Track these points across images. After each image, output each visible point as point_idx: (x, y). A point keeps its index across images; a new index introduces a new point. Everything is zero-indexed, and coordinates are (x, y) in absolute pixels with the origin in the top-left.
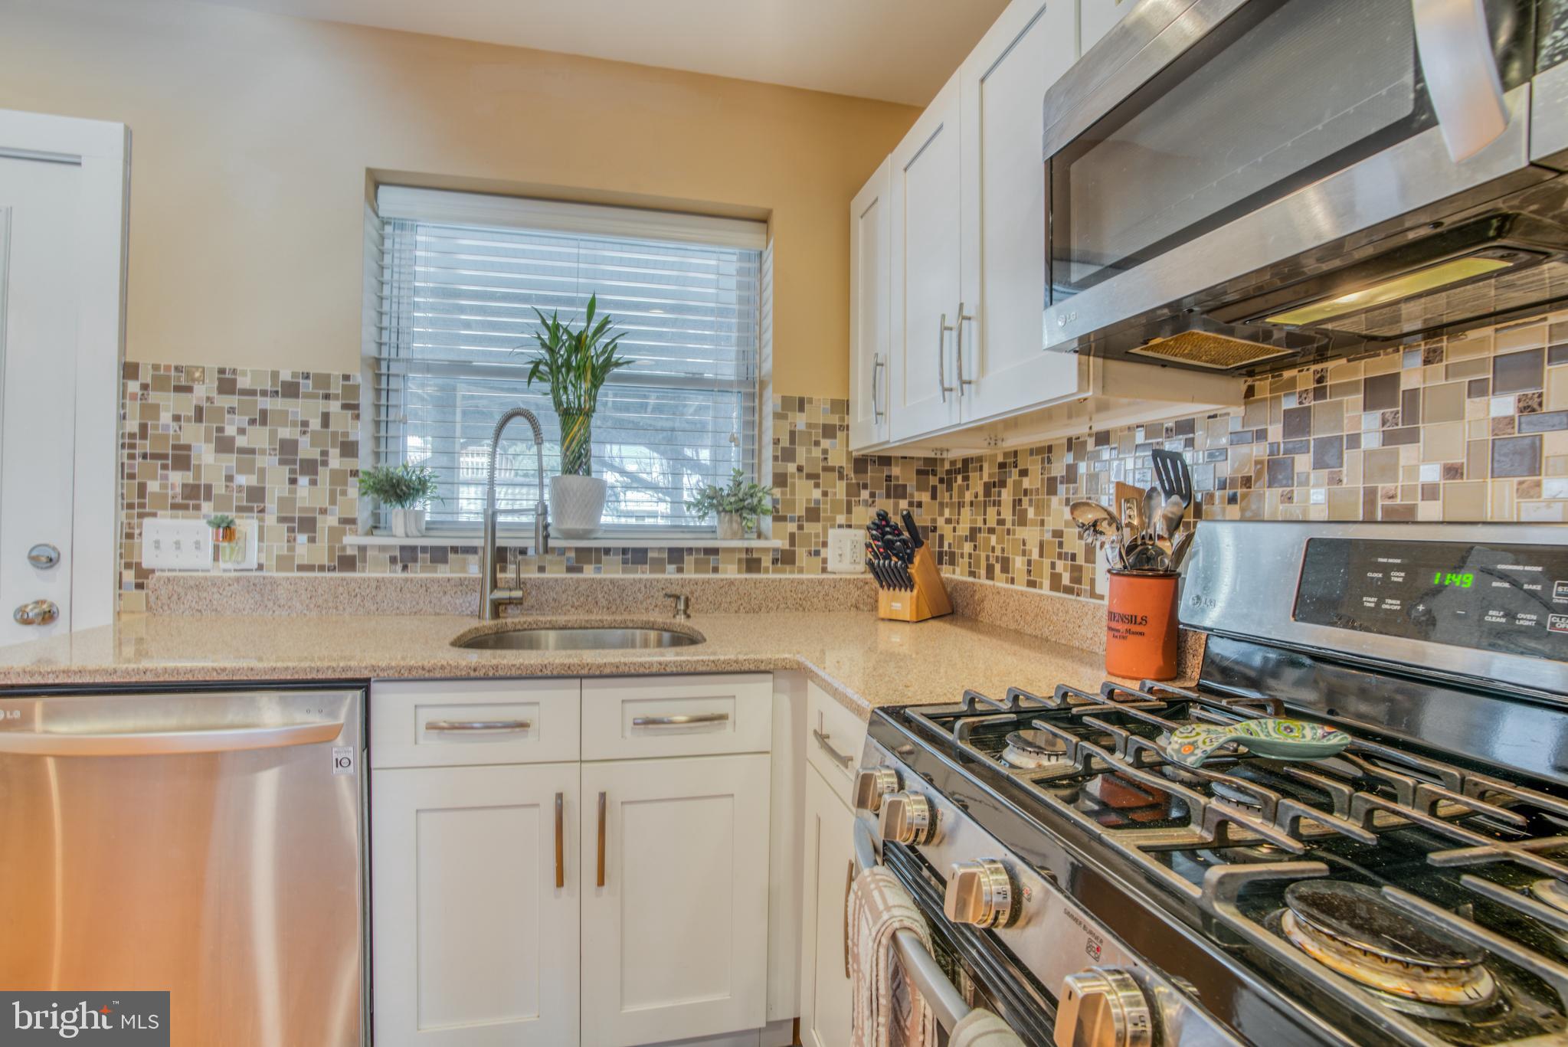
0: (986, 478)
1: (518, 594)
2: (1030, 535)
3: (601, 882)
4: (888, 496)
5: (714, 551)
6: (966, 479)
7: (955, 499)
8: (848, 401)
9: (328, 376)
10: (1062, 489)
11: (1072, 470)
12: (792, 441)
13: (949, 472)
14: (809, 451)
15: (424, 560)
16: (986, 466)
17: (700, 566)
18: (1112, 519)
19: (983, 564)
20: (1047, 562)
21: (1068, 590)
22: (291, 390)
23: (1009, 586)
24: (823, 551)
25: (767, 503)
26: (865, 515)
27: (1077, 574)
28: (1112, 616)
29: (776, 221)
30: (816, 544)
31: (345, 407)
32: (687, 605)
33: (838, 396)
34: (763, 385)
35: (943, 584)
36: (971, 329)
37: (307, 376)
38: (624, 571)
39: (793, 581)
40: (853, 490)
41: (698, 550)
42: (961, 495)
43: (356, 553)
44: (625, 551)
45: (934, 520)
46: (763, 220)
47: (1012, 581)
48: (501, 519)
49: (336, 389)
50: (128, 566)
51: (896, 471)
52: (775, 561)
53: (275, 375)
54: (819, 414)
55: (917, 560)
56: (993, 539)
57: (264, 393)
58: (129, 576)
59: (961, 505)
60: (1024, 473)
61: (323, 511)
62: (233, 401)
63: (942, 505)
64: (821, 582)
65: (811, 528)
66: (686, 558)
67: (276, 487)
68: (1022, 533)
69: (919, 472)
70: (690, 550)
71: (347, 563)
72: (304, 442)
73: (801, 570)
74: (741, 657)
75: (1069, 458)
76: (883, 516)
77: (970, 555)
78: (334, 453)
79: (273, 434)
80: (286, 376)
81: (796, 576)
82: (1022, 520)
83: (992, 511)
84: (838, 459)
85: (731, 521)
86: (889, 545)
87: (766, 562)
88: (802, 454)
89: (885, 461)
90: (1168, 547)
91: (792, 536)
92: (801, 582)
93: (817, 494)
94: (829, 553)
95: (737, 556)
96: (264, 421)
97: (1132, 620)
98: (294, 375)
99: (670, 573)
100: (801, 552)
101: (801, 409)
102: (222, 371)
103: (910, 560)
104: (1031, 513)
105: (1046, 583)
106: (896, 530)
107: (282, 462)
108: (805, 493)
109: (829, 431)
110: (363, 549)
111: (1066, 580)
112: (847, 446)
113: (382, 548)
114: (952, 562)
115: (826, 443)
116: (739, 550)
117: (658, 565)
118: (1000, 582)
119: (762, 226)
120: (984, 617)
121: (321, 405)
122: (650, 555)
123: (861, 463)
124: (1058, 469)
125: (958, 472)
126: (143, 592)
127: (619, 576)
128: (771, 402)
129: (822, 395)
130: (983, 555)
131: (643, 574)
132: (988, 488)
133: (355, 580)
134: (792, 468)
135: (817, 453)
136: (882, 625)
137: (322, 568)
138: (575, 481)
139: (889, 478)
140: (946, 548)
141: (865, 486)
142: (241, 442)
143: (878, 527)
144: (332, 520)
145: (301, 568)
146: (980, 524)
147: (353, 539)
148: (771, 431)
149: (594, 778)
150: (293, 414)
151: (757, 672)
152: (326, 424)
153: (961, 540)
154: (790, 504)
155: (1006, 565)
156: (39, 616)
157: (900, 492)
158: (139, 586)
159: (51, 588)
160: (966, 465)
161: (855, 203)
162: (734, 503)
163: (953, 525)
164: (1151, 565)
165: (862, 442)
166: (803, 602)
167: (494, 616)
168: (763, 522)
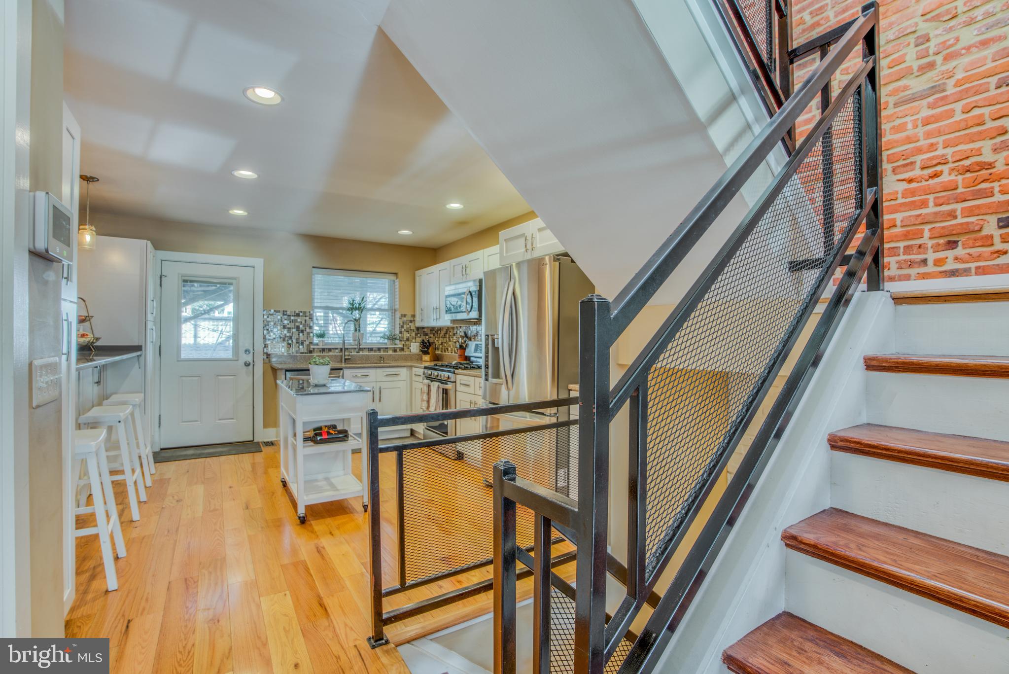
1: (350, 357)
2: (451, 343)
3: (380, 401)
4: (424, 336)
5: (387, 348)
8: (415, 315)
9: (306, 312)
10: (455, 335)
12: (403, 324)
15: (327, 351)
17: (384, 351)
18: (458, 341)
20: (453, 348)
21: (456, 353)
22: (298, 315)
25: (398, 338)
26: (419, 340)
27: (456, 350)
28: (458, 355)
29: (399, 275)
30: (409, 346)
31: (310, 318)
32: (383, 359)
33: (413, 314)
34: (395, 310)
35: (436, 354)
36: (438, 310)
37: (301, 312)
38: (368, 352)
39: (404, 354)
40: (416, 334)
41: (384, 348)
42: (439, 335)
43: (312, 349)
44: (368, 348)
45: (434, 341)
46: (396, 274)
47: (449, 352)
48: (346, 342)
49: (308, 314)
50: (265, 353)
51: (425, 330)
52: (400, 350)
53: (295, 312)
54: (409, 318)
55: (430, 349)
57: (292, 316)
58: (265, 355)
59: (439, 337)
60: (450, 332)
61: (305, 341)
62: (286, 317)
63: (435, 337)
64: (410, 354)
65: (407, 343)
66: (381, 349)
67: (295, 336)
69: (430, 330)
71: (311, 352)
72: (301, 326)
73: (405, 352)
74: (403, 364)
75: (456, 330)
76: (423, 340)
77: (441, 348)
78: (307, 328)
79: (295, 324)
80: (297, 312)
82: (450, 341)
84: (413, 328)
85: (390, 342)
86: (425, 346)
87: (398, 350)
88: (405, 326)
89: (423, 328)
90: (465, 346)
91: (403, 344)
92: (406, 354)
93: (408, 335)
94: (411, 348)
95: (392, 349)
96: (293, 322)
97: (460, 355)
98: (299, 312)
99: (377, 353)
100: (405, 348)
101: (405, 317)
102: (284, 311)
103: (428, 349)
104: (451, 339)
105: (453, 352)
106: (426, 343)
107: (297, 330)
108: (406, 335)
109: (411, 321)
110: (314, 349)
112: (415, 325)
113: (318, 349)
114: (437, 350)
115: (410, 324)
117: (375, 351)
118: (447, 353)
120: (444, 360)
121: (304, 318)
122: (374, 349)
123: (418, 329)
124: (455, 332)
125: (438, 332)
128: (398, 315)
129: (409, 313)
130: (443, 348)
131: (372, 353)
133: (313, 355)
134: (403, 330)
135: (408, 326)
136: (422, 362)
137: (305, 353)
138: (357, 333)
139: (424, 332)
140: (436, 347)
141: (419, 333)
142: (288, 326)
143: (422, 342)
144: (307, 343)
145: (301, 353)
146: (443, 342)
147: (312, 347)
148: (398, 321)
149: (378, 385)
150: (299, 320)
151: (404, 367)
152: (305, 322)
153: (439, 345)
154: (403, 338)
155: (447, 349)
156: (247, 364)
157: (426, 335)
158: (267, 358)
159: (249, 358)
160: (440, 329)
161: (416, 272)
162: (392, 338)
163: (438, 342)
164: (463, 348)
165: (418, 324)
166: (407, 358)
167: (345, 361)
168: (397, 342)
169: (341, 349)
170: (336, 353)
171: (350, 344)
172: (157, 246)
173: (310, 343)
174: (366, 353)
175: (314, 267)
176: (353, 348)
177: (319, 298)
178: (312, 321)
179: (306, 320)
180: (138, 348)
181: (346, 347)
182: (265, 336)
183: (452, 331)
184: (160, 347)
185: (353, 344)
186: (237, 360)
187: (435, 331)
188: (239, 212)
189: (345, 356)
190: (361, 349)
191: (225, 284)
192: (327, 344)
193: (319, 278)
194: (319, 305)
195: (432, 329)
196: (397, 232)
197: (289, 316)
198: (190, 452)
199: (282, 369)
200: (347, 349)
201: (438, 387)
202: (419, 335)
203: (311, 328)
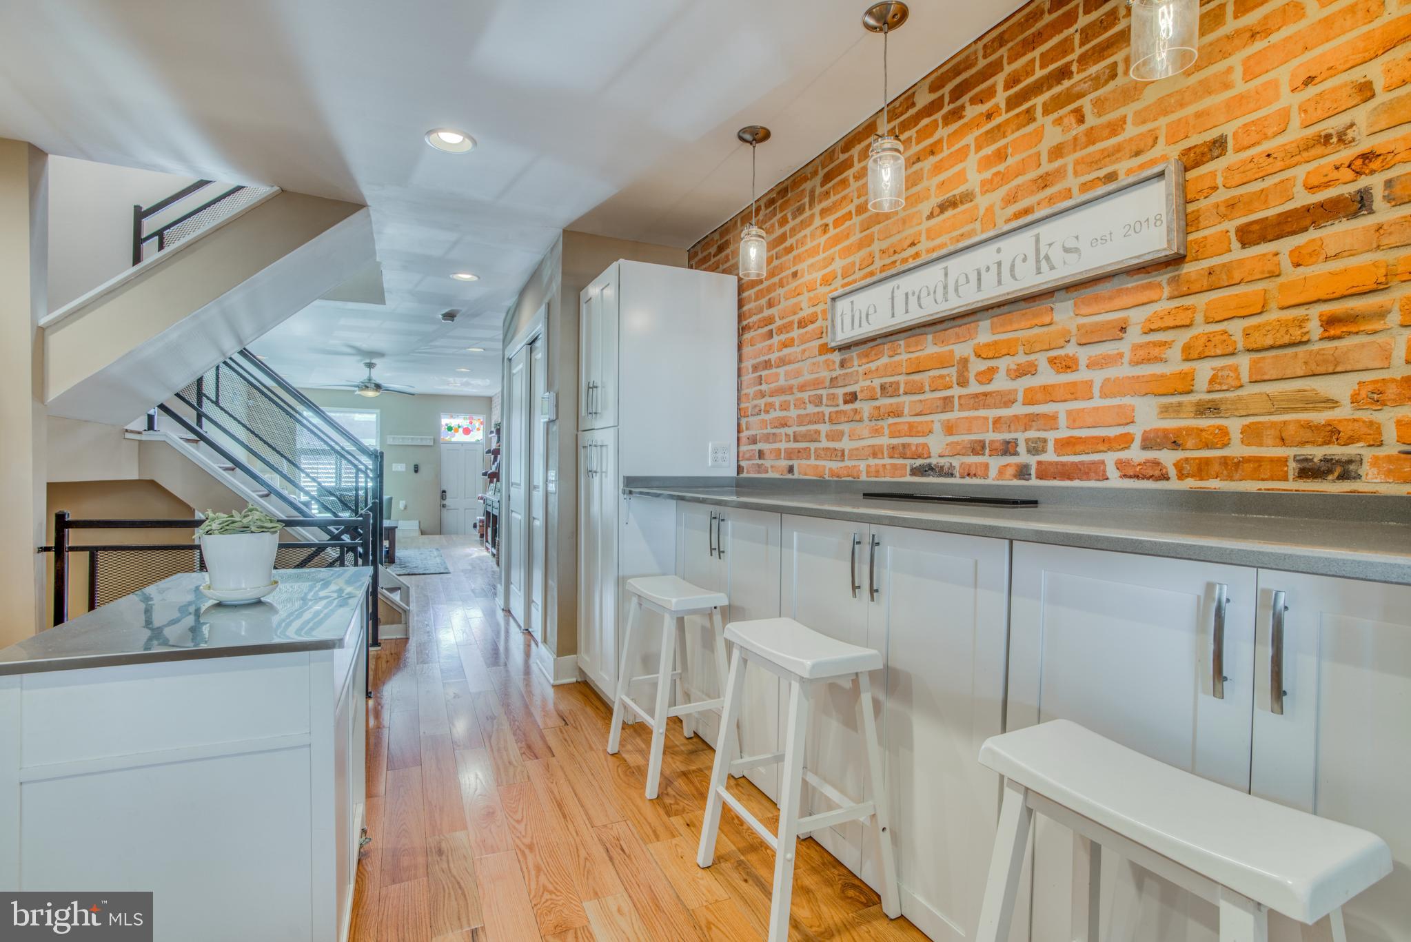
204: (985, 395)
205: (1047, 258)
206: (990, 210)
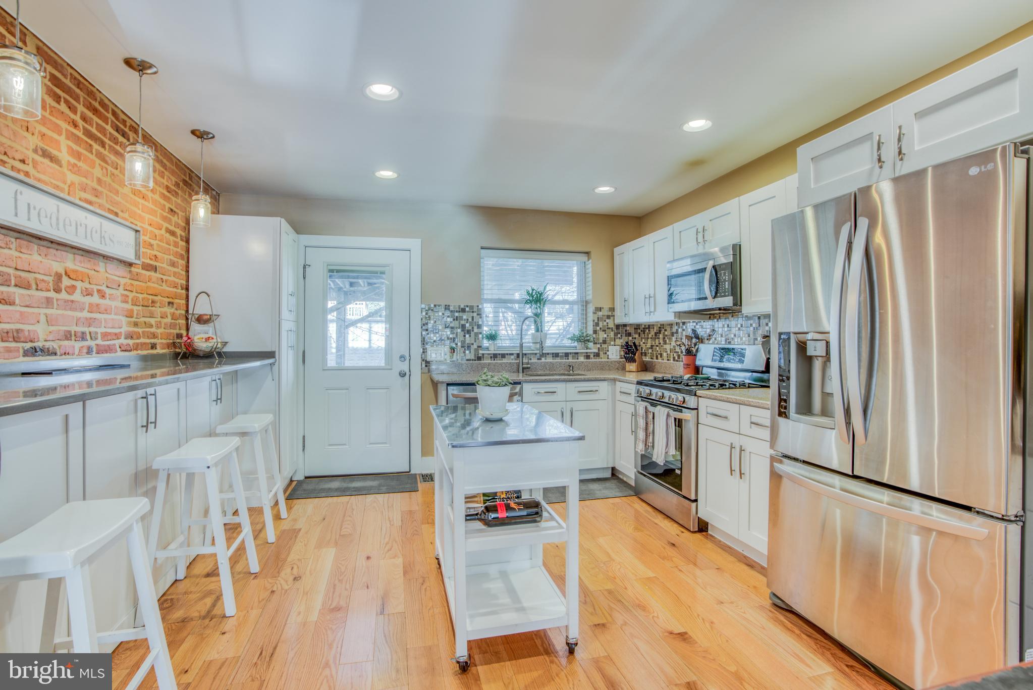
0: (655, 331)
1: (529, 366)
2: (667, 347)
4: (626, 336)
5: (577, 353)
6: (649, 331)
7: (646, 337)
8: (614, 308)
9: (473, 306)
10: (675, 335)
11: (677, 330)
12: (598, 320)
13: (644, 328)
14: (603, 323)
15: (499, 357)
16: (655, 328)
17: (573, 358)
18: (684, 344)
19: (655, 355)
20: (672, 354)
21: (677, 361)
22: (463, 310)
23: (662, 361)
24: (608, 353)
25: (592, 339)
26: (619, 342)
27: (679, 356)
28: (684, 364)
29: (592, 255)
30: (606, 351)
31: (478, 315)
32: (573, 368)
33: (611, 306)
34: (587, 302)
35: (643, 361)
36: (652, 299)
37: (467, 306)
38: (553, 359)
39: (600, 361)
40: (616, 334)
41: (573, 353)
42: (648, 335)
43: (481, 355)
44: (553, 354)
45: (640, 343)
46: (588, 253)
47: (663, 360)
48: (524, 345)
49: (475, 310)
50: (423, 360)
51: (628, 328)
52: (594, 356)
53: (459, 306)
54: (605, 312)
55: (637, 354)
56: (658, 348)
57: (457, 312)
58: (424, 363)
59: (648, 338)
60: (666, 330)
61: (473, 344)
62: (448, 313)
63: (642, 338)
64: (607, 362)
65: (604, 346)
66: (569, 355)
67: (460, 338)
68: (665, 346)
69: (635, 329)
70: (571, 353)
71: (479, 358)
72: (467, 325)
73: (601, 358)
74: (601, 377)
75: (676, 327)
76: (627, 343)
77: (651, 353)
78: (475, 327)
79: (459, 322)
80: (462, 306)
81: (600, 360)
82: (665, 343)
83: (657, 340)
84: (611, 325)
85: (582, 344)
86: (629, 350)
87: (592, 356)
88: (601, 324)
89: (625, 325)
90: (694, 350)
91: (599, 348)
92: (602, 362)
93: (605, 336)
95: (584, 354)
96: (457, 320)
97: (688, 365)
98: (464, 306)
99: (565, 360)
100: (601, 353)
101: (601, 311)
102: (446, 306)
103: (635, 355)
104: (668, 341)
105: (672, 359)
106: (630, 346)
107: (462, 331)
108: (602, 336)
109: (608, 317)
110: (483, 354)
111: (676, 358)
112: (614, 321)
113: (489, 354)
114: (645, 355)
115: (608, 321)
116: (584, 353)
117: (562, 357)
118: (660, 360)
119: (587, 254)
120: (655, 370)
121: (471, 314)
122: (560, 354)
123: (618, 327)
124: (674, 330)
125: (647, 328)
126: (427, 368)
127: (551, 361)
128: (591, 309)
129: (606, 306)
130: (655, 353)
131: (558, 360)
132: (656, 334)
133: (483, 363)
134: (598, 328)
136: (627, 373)
137: (473, 360)
138: (539, 333)
139: (626, 331)
140: (643, 351)
141: (619, 333)
142: (452, 325)
143: (626, 346)
144: (475, 346)
145: (468, 360)
146: (654, 344)
147: (481, 352)
148: (591, 317)
149: (569, 405)
150: (465, 317)
151: (604, 380)
152: (473, 320)
153: (648, 349)
154: (598, 339)
155: (661, 355)
156: (402, 375)
157: (629, 335)
158: (426, 366)
159: (405, 367)
160: (649, 327)
161: (616, 250)
162: (583, 339)
163: (645, 344)
164: (691, 353)
165: (618, 321)
166: (603, 367)
167: (523, 372)
168: (591, 345)
169: (518, 355)
170: (511, 360)
171: (530, 347)
172: (299, 228)
173: (478, 347)
174: (550, 360)
175: (482, 248)
176: (533, 354)
177: (490, 289)
178: (481, 317)
179: (473, 317)
180: (270, 355)
181: (524, 352)
182: (424, 338)
183: (668, 329)
184: (304, 352)
185: (532, 348)
186: (391, 369)
187: (642, 329)
188: (387, 174)
189: (523, 365)
190: (544, 355)
191: (376, 273)
192: (499, 347)
193: (490, 263)
194: (489, 297)
195: (637, 327)
196: (594, 189)
197: (451, 311)
198: (335, 484)
199: (442, 382)
200: (526, 355)
201: (668, 415)
202: (619, 336)
203: (479, 327)
204: (72, 301)
205: (104, 237)
206: (72, 184)
